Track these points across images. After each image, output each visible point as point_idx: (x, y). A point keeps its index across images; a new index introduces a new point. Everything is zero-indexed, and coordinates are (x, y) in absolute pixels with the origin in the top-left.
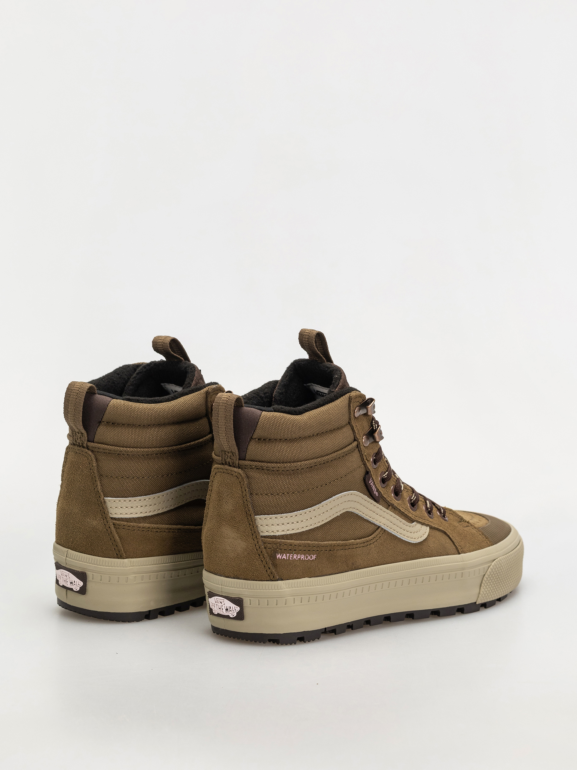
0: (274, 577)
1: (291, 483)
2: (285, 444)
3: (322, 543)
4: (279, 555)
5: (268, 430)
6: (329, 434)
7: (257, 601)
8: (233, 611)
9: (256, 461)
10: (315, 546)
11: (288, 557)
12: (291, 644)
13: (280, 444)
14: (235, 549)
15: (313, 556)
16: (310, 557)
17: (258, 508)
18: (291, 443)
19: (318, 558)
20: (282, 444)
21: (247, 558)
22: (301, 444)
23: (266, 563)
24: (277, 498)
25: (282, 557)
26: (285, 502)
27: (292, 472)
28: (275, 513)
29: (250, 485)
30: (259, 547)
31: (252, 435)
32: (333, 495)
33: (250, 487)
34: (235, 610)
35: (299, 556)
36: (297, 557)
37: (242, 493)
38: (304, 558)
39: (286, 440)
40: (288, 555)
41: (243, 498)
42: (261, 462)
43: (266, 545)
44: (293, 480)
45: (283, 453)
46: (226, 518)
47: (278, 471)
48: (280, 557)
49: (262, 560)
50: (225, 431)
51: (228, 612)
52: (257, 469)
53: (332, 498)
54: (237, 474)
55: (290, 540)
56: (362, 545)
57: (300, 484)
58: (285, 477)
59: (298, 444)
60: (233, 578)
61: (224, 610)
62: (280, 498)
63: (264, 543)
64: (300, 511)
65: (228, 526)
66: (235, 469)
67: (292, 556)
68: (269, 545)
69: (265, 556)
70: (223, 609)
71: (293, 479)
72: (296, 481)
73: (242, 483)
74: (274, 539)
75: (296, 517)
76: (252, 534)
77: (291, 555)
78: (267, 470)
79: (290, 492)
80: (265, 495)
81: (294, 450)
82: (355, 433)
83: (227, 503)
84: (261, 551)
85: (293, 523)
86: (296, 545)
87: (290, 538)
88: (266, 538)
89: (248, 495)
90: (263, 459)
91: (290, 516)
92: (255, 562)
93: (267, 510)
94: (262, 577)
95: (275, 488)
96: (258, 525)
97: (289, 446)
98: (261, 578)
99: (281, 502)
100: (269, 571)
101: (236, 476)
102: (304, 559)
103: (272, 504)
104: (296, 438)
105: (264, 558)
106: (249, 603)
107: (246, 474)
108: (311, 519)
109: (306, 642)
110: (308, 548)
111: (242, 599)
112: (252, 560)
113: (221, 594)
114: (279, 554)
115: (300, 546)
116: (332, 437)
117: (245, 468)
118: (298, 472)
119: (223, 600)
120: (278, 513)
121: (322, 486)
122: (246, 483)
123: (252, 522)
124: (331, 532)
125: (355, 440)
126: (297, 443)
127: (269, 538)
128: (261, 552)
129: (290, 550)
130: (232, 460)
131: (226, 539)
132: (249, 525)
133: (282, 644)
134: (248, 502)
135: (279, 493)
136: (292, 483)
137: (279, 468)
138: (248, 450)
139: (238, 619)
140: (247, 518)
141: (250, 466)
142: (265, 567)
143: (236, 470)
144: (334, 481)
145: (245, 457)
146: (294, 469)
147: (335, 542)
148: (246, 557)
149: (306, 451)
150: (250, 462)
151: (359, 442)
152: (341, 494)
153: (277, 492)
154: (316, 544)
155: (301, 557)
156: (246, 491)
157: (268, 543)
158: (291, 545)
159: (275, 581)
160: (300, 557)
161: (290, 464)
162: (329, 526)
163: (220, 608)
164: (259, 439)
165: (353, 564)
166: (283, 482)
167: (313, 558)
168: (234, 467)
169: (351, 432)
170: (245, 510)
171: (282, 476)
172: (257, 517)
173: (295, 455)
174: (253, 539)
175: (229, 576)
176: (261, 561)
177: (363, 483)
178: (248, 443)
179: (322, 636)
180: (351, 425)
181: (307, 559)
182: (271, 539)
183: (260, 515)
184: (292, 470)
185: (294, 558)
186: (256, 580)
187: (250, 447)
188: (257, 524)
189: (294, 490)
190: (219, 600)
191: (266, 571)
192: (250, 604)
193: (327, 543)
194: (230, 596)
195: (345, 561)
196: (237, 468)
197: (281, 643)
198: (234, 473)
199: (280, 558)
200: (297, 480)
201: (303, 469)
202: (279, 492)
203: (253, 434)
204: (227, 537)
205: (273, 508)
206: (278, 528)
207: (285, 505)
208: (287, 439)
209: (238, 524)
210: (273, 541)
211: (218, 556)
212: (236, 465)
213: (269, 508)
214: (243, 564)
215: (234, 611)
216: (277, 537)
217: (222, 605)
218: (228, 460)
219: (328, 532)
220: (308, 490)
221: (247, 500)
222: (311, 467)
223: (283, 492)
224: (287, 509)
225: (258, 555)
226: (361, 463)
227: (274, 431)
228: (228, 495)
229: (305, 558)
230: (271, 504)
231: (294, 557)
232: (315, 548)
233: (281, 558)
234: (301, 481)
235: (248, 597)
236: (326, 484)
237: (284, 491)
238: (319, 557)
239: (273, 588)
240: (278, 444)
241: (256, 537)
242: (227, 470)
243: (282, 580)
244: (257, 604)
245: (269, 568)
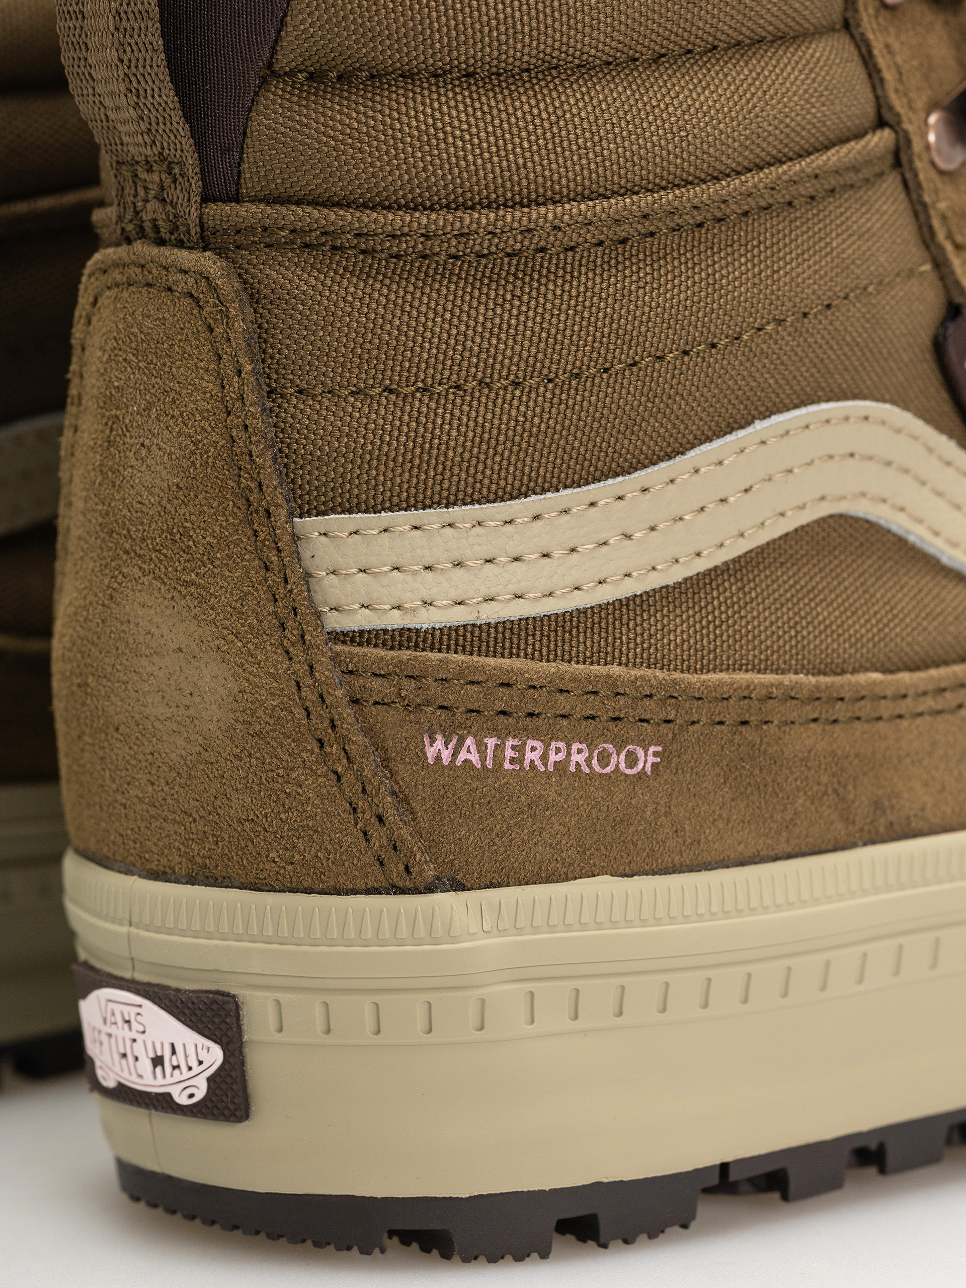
0: (407, 869)
1: (500, 329)
2: (459, 98)
3: (693, 678)
4: (439, 743)
5: (362, 16)
6: (726, 63)
7: (318, 1010)
8: (190, 1069)
9: (298, 203)
10: (650, 696)
11: (490, 753)
12: (520, 1257)
13: (435, 96)
14: (191, 712)
15: (640, 753)
16: (622, 756)
17: (309, 473)
18: (500, 97)
19: (669, 762)
20: (443, 99)
21: (254, 761)
22: (557, 104)
23: (364, 791)
24: (419, 412)
25: (455, 754)
26: (471, 434)
27: (509, 264)
28: (412, 501)
29: (265, 342)
30: (321, 696)
31: (273, 51)
32: (755, 413)
33: (264, 352)
34: (201, 1063)
35: (558, 751)
36: (544, 758)
37: (223, 387)
38: (588, 761)
39: (468, 75)
40: (491, 742)
41: (229, 413)
42: (324, 205)
43: (357, 683)
44: (515, 312)
45: (452, 150)
46: (143, 540)
47: (425, 257)
48: (446, 755)
49: (336, 773)
50: (117, 29)
51: (164, 1076)
52: (307, 246)
53: (749, 430)
54: (191, 281)
55: (503, 656)
56: (929, 703)
57: (553, 331)
58: (464, 292)
59: (538, 102)
60: (187, 883)
61: (145, 1065)
62: (436, 414)
63: (351, 672)
64: (558, 490)
65: (150, 584)
66: (185, 253)
67: (514, 748)
68: (376, 683)
69: (353, 749)
70: (137, 1059)
71: (512, 306)
72: (531, 314)
73: (218, 330)
74: (408, 652)
75: (539, 523)
76: (282, 625)
77: (510, 742)
78: (364, 252)
79: (496, 376)
80: (352, 393)
81: (515, 131)
82: (882, 80)
83: (144, 452)
84: (332, 721)
85: (516, 559)
86: (534, 687)
87: (503, 648)
88: (360, 644)
89: (251, 397)
90: (338, 189)
91: (499, 516)
92: (301, 787)
93: (367, 483)
94: (342, 870)
95: (409, 354)
96: (312, 571)
97: (486, 108)
98: (338, 875)
99: (445, 438)
100: (379, 836)
101: (192, 296)
102: (589, 765)
103: (389, 444)
104: (528, 70)
105: (348, 758)
106: (272, 1023)
107: (245, 282)
108: (627, 542)
109: (612, 1244)
110: (610, 704)
111: (234, 996)
112: (281, 772)
113: (127, 975)
114: (439, 737)
115: (561, 691)
116: (742, 77)
117: (238, 247)
118: (541, 266)
119: (138, 1010)
120: (428, 502)
121: (686, 353)
122: (239, 325)
123: (279, 550)
124: (748, 623)
125: (881, 123)
126: (531, 93)
127: (376, 646)
128: (334, 726)
129: (503, 713)
130: (169, 208)
131: (144, 662)
132: (263, 572)
133: (469, 1258)
134: (254, 439)
135: (429, 381)
136: (505, 326)
137: (426, 236)
138: (248, 141)
139: (215, 1111)
140: (250, 533)
141: (265, 229)
142: (355, 810)
143: (185, 257)
144: (759, 330)
145: (238, 184)
146: (518, 246)
147: (770, 678)
148: (250, 755)
149: (586, 141)
150: (262, 206)
151: (906, 133)
152: (803, 411)
153: (422, 376)
154: (654, 682)
155: (569, 754)
156: (239, 373)
157: (375, 675)
158: (507, 685)
159: (416, 891)
160: (561, 757)
161: (492, 216)
162: (739, 589)
163: (124, 1055)
164: (311, 77)
165: (877, 805)
166: (455, 321)
167: (640, 765)
168: (180, 244)
169: (857, 70)
170: (239, 483)
171: (448, 287)
172: (309, 525)
173: (521, 161)
174: (287, 652)
175: (165, 873)
176: (333, 777)
177: (928, 369)
178: (253, 101)
179: (706, 1209)
180: (858, 38)
181: (608, 770)
182: (392, 648)
183: (324, 513)
184: (508, 255)
185: (527, 763)
186: (308, 891)
187: (258, 123)
188: (307, 562)
189: (523, 365)
190: (118, 1008)
191: (365, 834)
192: (280, 1030)
193: (721, 684)
194: (174, 984)
195: (835, 791)
196: (192, 248)
197: (460, 1254)
198: (180, 276)
199: (445, 762)
200: (540, 310)
201: (572, 249)
202: (433, 378)
203: (276, 41)
204: (148, 646)
205: (399, 470)
206: (429, 587)
207: (467, 455)
208: (475, 73)
209: (202, 571)
210: (401, 662)
211: (112, 763)
212: (188, 232)
213: (377, 469)
214: (234, 795)
215: (196, 1069)
216: (424, 641)
217: (134, 1035)
218: (152, 210)
219: (728, 618)
220: (606, 370)
221: (246, 427)
222: (624, 241)
223: (454, 377)
224: (479, 476)
225: (316, 747)
226: (915, 251)
227: (396, 21)
228: (148, 409)
229: (595, 762)
230: (386, 448)
231: (529, 756)
232: (649, 708)
233: (453, 761)
234: (563, 317)
235: (269, 988)
236: (714, 346)
237: (463, 373)
238: (675, 760)
239: (404, 932)
240: (419, 98)
241: (302, 636)
242: (143, 266)
243: (459, 886)
244: (320, 1025)
245: (380, 819)
